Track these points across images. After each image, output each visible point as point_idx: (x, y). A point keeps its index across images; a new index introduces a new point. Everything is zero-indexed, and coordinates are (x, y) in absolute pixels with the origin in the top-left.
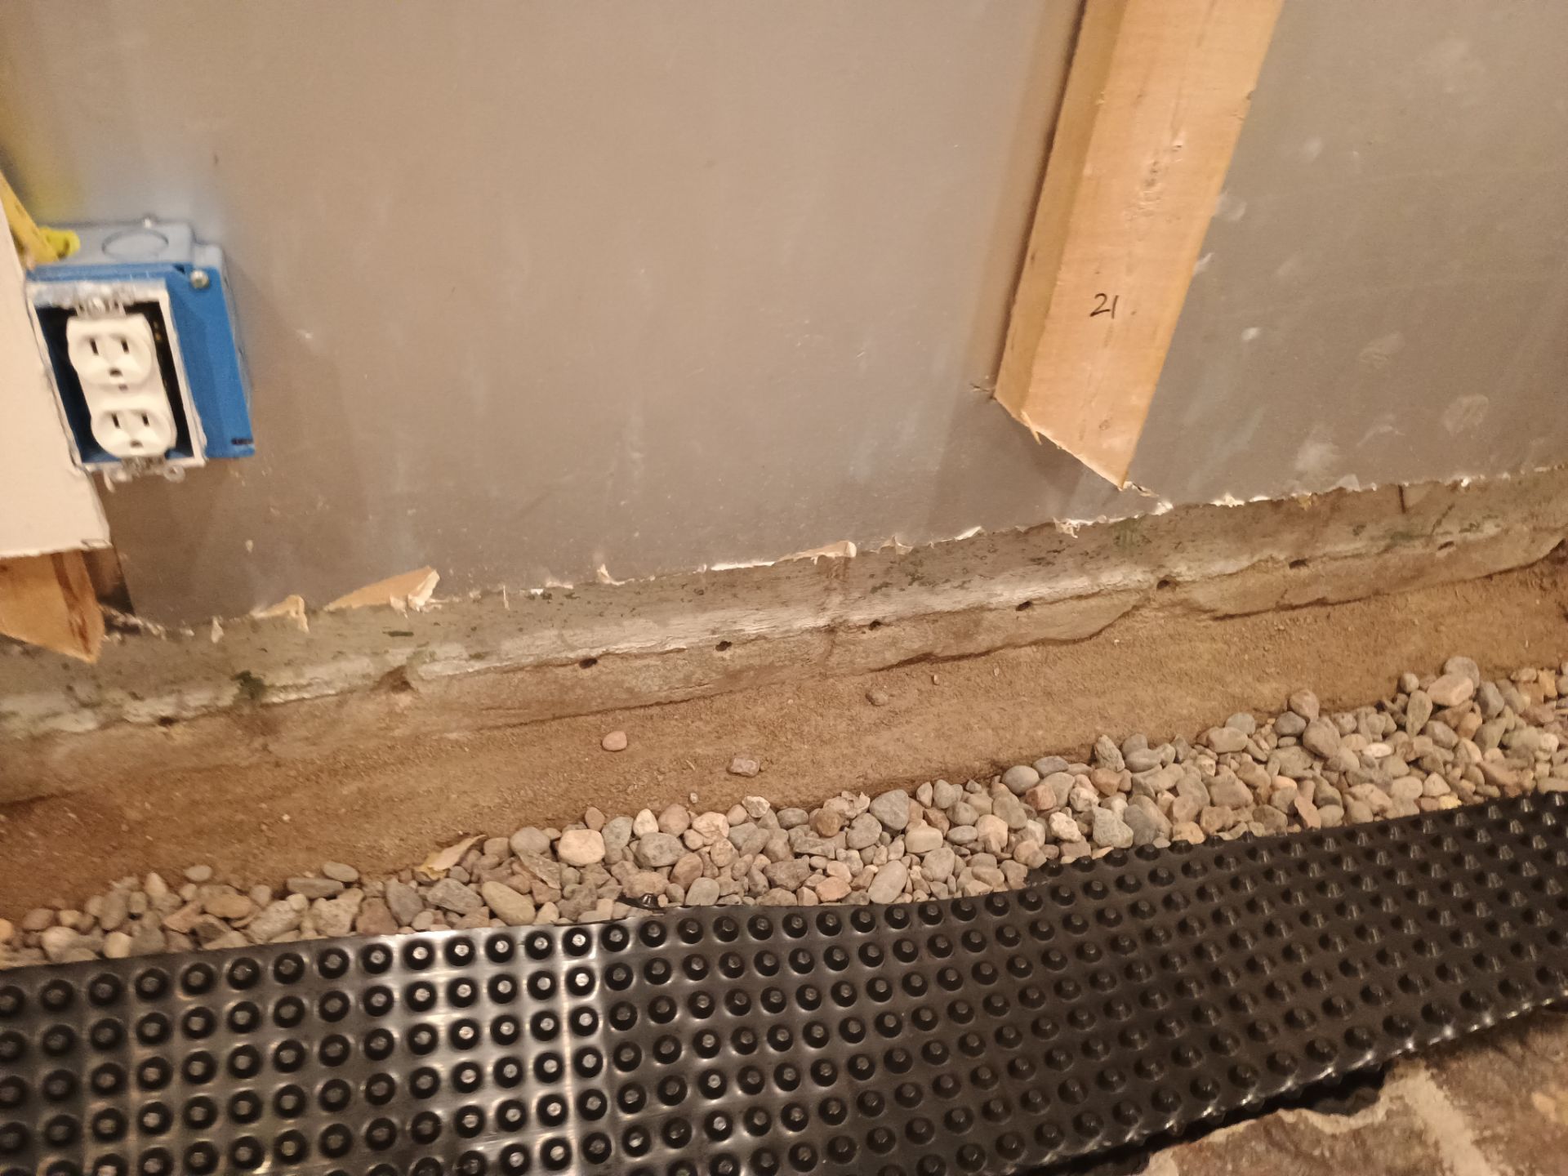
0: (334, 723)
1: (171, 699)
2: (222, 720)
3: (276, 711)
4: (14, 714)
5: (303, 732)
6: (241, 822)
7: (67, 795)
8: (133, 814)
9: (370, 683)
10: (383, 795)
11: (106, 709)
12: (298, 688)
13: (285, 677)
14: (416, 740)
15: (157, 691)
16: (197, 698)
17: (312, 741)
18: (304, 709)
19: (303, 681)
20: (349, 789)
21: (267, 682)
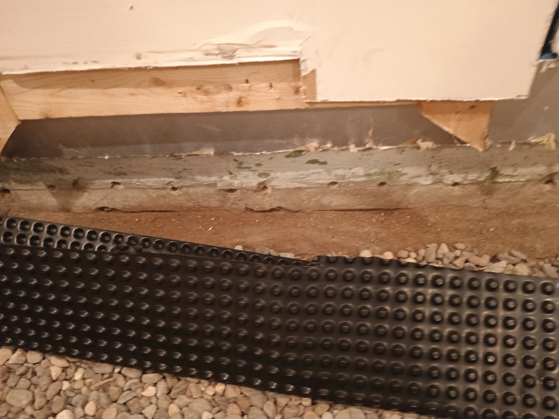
0: (517, 193)
1: (463, 175)
2: (476, 186)
3: (497, 185)
4: (405, 174)
5: (502, 196)
6: (472, 229)
7: (407, 209)
8: (432, 219)
9: (540, 178)
10: (531, 227)
11: (438, 176)
12: (512, 176)
13: (509, 171)
14: (544, 205)
15: (459, 172)
16: (472, 176)
17: (503, 200)
18: (509, 185)
19: (515, 174)
20: (515, 222)
21: (501, 172)
